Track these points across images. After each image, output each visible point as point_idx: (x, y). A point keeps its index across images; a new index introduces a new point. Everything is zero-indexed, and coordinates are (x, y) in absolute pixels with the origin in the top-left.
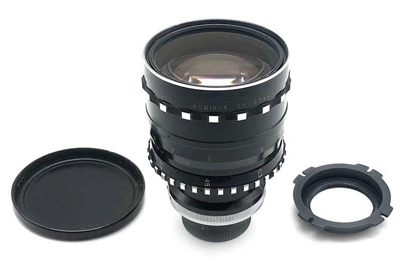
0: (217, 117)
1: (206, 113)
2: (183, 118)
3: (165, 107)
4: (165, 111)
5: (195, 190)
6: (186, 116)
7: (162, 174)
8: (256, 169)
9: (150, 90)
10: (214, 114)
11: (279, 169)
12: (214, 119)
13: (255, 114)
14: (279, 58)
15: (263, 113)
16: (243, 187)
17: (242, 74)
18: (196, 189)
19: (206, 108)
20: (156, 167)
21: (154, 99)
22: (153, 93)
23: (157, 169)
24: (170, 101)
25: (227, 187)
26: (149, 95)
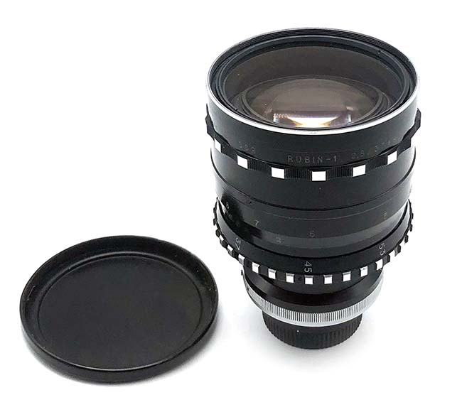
0: (325, 172)
1: (308, 168)
2: (273, 175)
3: (246, 161)
4: (246, 167)
5: (290, 279)
6: (278, 173)
7: (240, 256)
8: (376, 244)
9: (221, 136)
10: (319, 169)
11: (406, 241)
12: (319, 176)
13: (377, 166)
14: (403, 87)
15: (389, 163)
16: (360, 271)
17: (348, 108)
18: (292, 278)
19: (307, 161)
20: (229, 247)
21: (228, 150)
22: (226, 141)
23: (231, 249)
24: (253, 152)
25: (337, 272)
26: (220, 145)
